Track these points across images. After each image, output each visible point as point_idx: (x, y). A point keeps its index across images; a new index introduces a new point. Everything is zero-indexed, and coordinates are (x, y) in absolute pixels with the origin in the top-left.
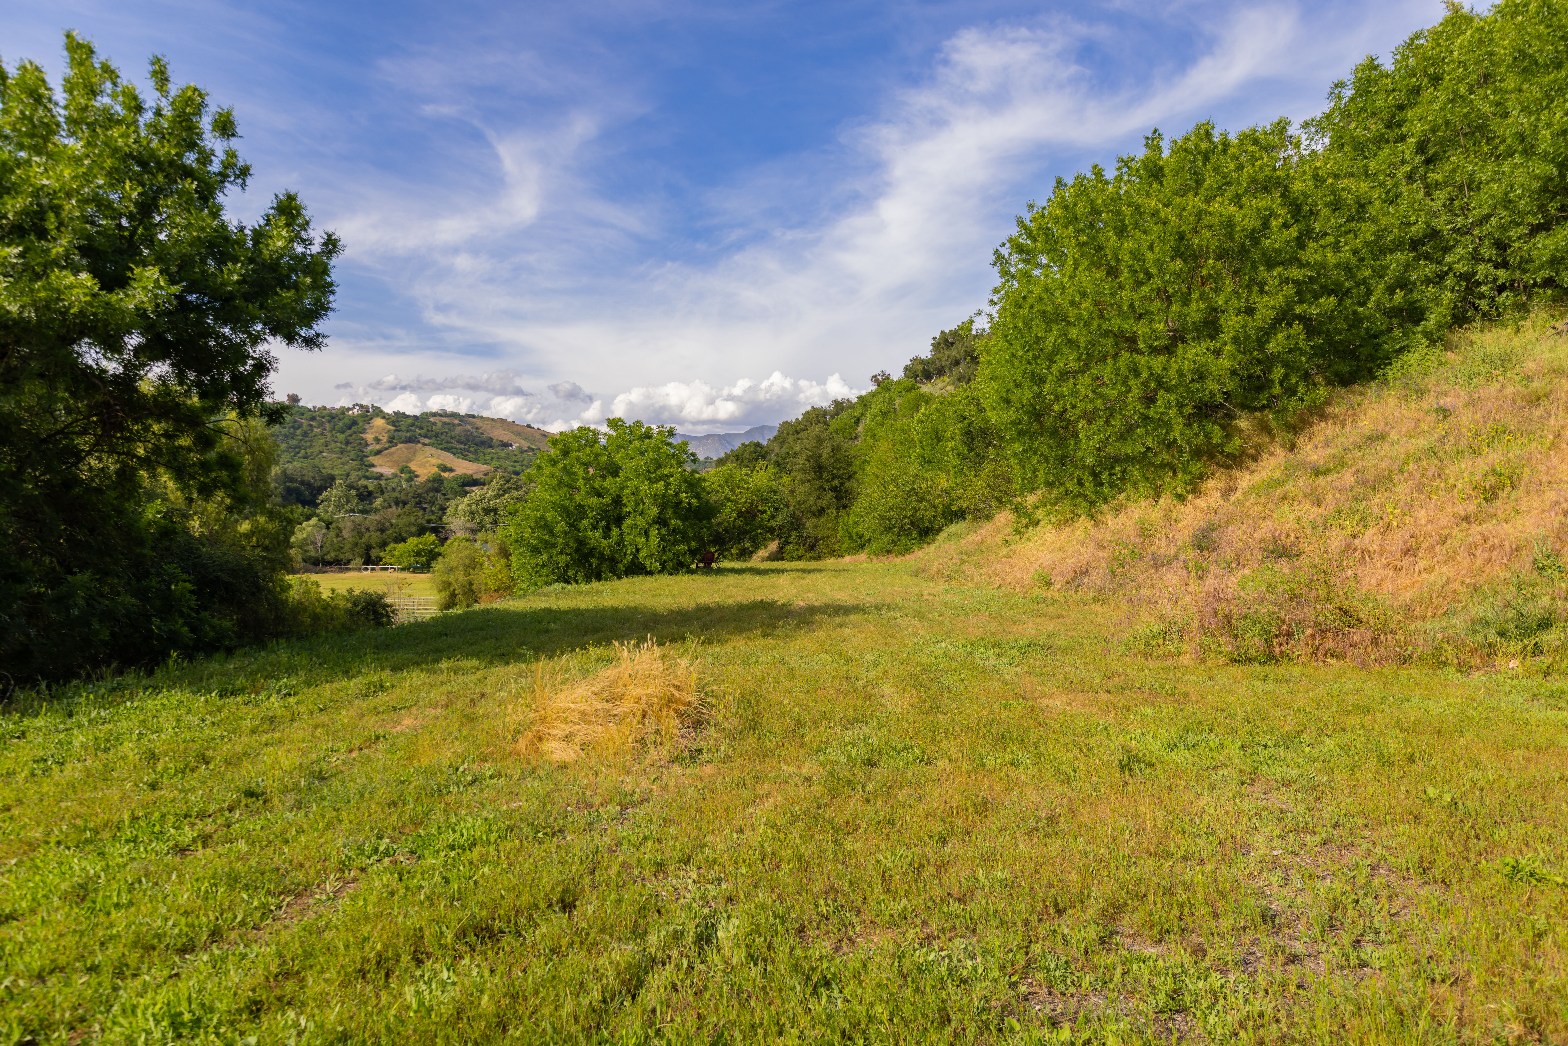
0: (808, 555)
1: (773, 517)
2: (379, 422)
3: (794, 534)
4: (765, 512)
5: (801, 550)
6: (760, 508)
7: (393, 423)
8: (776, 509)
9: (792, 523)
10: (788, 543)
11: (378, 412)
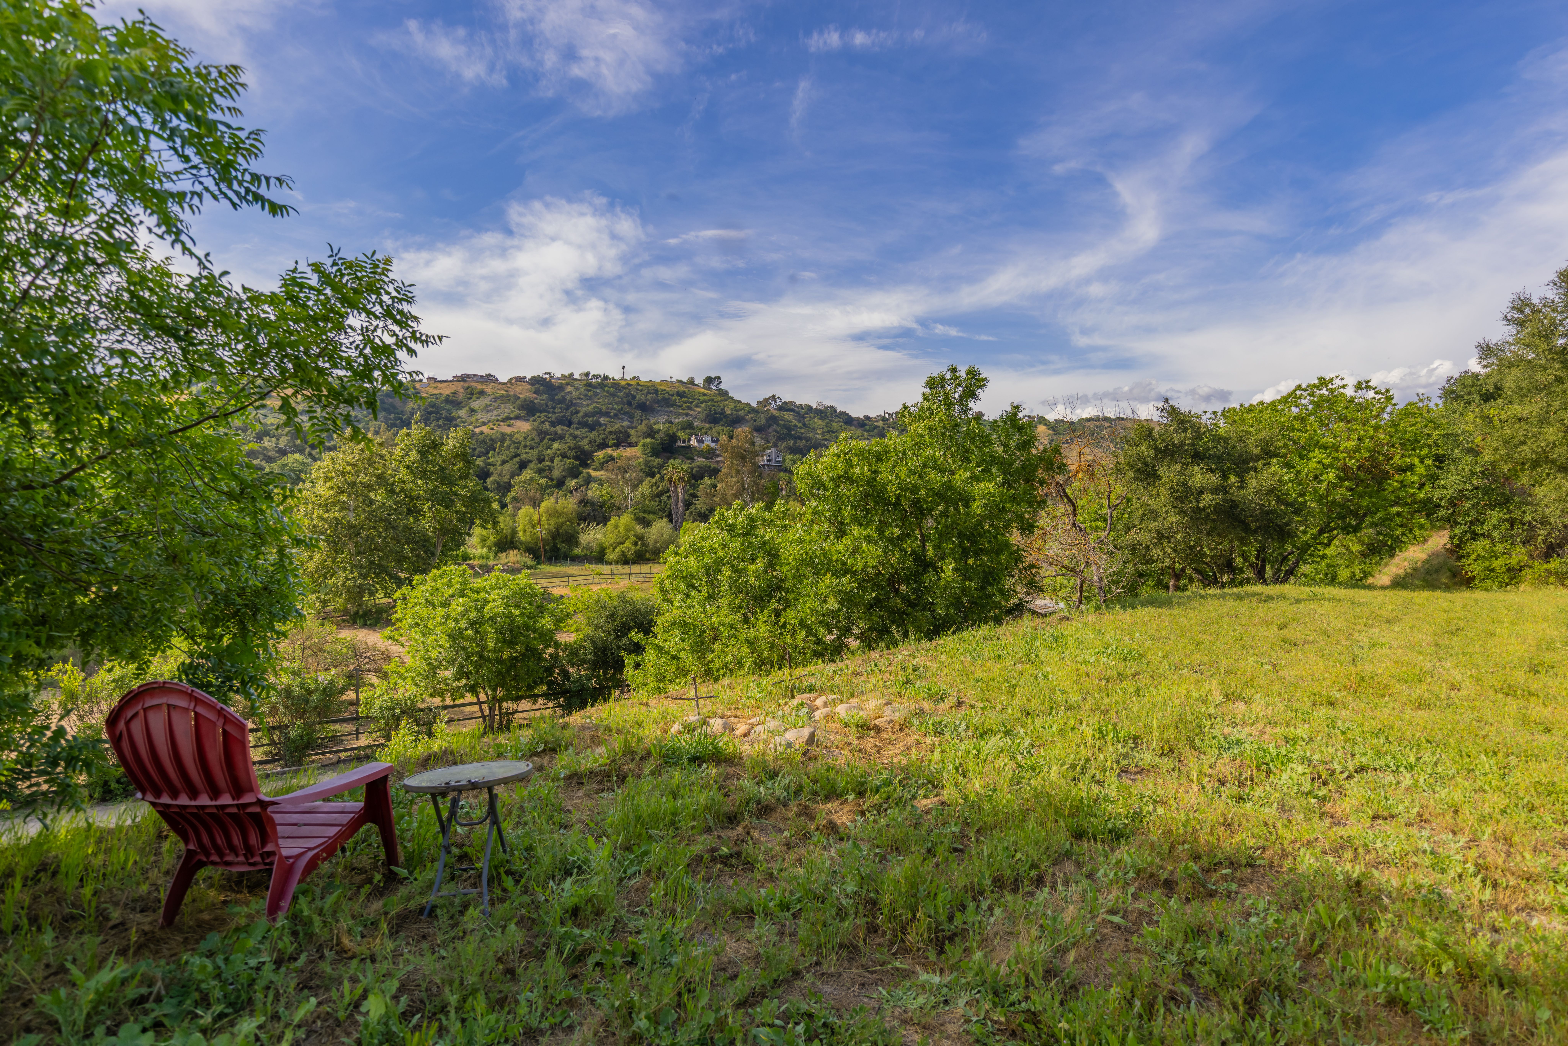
0: (1540, 566)
1: (1433, 478)
2: (1041, 428)
3: (1495, 516)
4: (1411, 468)
5: (1519, 554)
6: (1396, 460)
7: (1053, 429)
8: (1440, 459)
9: (1487, 491)
10: (1475, 537)
11: (1042, 420)
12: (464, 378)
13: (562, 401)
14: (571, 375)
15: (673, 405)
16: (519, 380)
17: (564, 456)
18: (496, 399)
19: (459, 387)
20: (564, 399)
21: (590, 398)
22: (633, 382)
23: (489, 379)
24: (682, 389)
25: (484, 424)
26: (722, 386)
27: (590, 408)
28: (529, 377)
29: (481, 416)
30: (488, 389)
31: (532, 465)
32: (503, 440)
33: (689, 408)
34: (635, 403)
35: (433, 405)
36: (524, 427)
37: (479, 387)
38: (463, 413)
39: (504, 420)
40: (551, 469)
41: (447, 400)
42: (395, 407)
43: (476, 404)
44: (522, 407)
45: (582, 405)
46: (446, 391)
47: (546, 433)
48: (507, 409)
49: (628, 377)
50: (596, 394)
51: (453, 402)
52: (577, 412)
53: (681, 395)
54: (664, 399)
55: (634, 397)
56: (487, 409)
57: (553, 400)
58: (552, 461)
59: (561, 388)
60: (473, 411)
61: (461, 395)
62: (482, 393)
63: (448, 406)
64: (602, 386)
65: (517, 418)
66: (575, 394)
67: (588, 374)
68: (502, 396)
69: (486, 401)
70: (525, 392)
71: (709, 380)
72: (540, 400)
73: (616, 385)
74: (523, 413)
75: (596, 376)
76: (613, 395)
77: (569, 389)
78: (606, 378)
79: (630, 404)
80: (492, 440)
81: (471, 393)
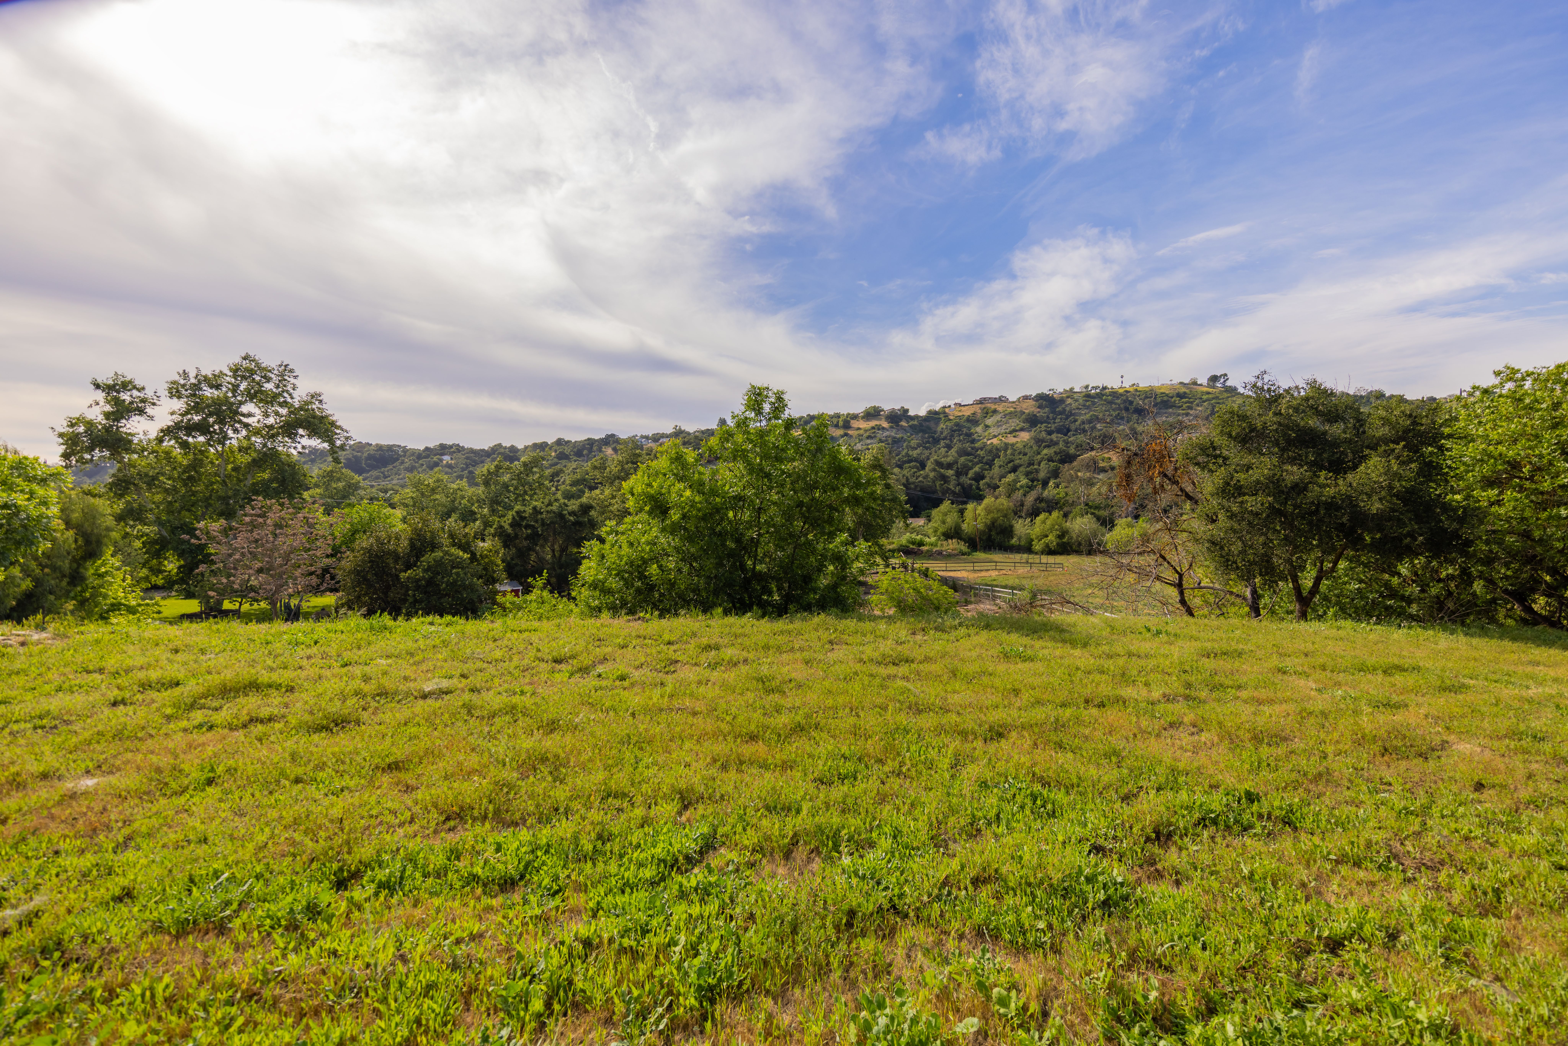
12: (981, 401)
13: (1063, 412)
14: (1072, 389)
15: (1171, 407)
16: (1026, 398)
17: (1050, 460)
18: (1005, 415)
19: (977, 409)
20: (1064, 410)
21: (1088, 407)
22: (1131, 389)
23: (1001, 400)
24: (1183, 390)
25: (995, 436)
26: (1228, 383)
27: (1088, 416)
28: (1034, 395)
29: (993, 431)
30: (1000, 408)
31: (1021, 469)
32: (1006, 450)
33: (1190, 408)
34: (1132, 408)
35: (957, 425)
36: (1025, 436)
37: (993, 407)
38: (979, 429)
39: (1011, 433)
40: (1037, 471)
41: (969, 420)
42: (930, 428)
43: (989, 422)
44: (1026, 421)
45: (1081, 414)
46: (967, 412)
47: (1043, 441)
48: (1014, 423)
49: (1127, 385)
50: (1094, 403)
51: (973, 421)
52: (1076, 421)
53: (1181, 396)
54: (1163, 402)
55: (1131, 403)
56: (998, 424)
57: (1054, 412)
58: (1039, 464)
59: (1062, 401)
60: (987, 427)
61: (979, 415)
62: (995, 411)
63: (968, 425)
64: (1099, 396)
65: (1022, 430)
66: (1074, 405)
67: (1087, 387)
68: (1011, 413)
69: (997, 417)
70: (1030, 407)
71: (1214, 379)
72: (1041, 413)
73: (1114, 394)
74: (1026, 425)
75: (1096, 388)
76: (1110, 403)
77: (1069, 401)
78: (1104, 388)
79: (1127, 409)
80: (997, 449)
81: (987, 413)
